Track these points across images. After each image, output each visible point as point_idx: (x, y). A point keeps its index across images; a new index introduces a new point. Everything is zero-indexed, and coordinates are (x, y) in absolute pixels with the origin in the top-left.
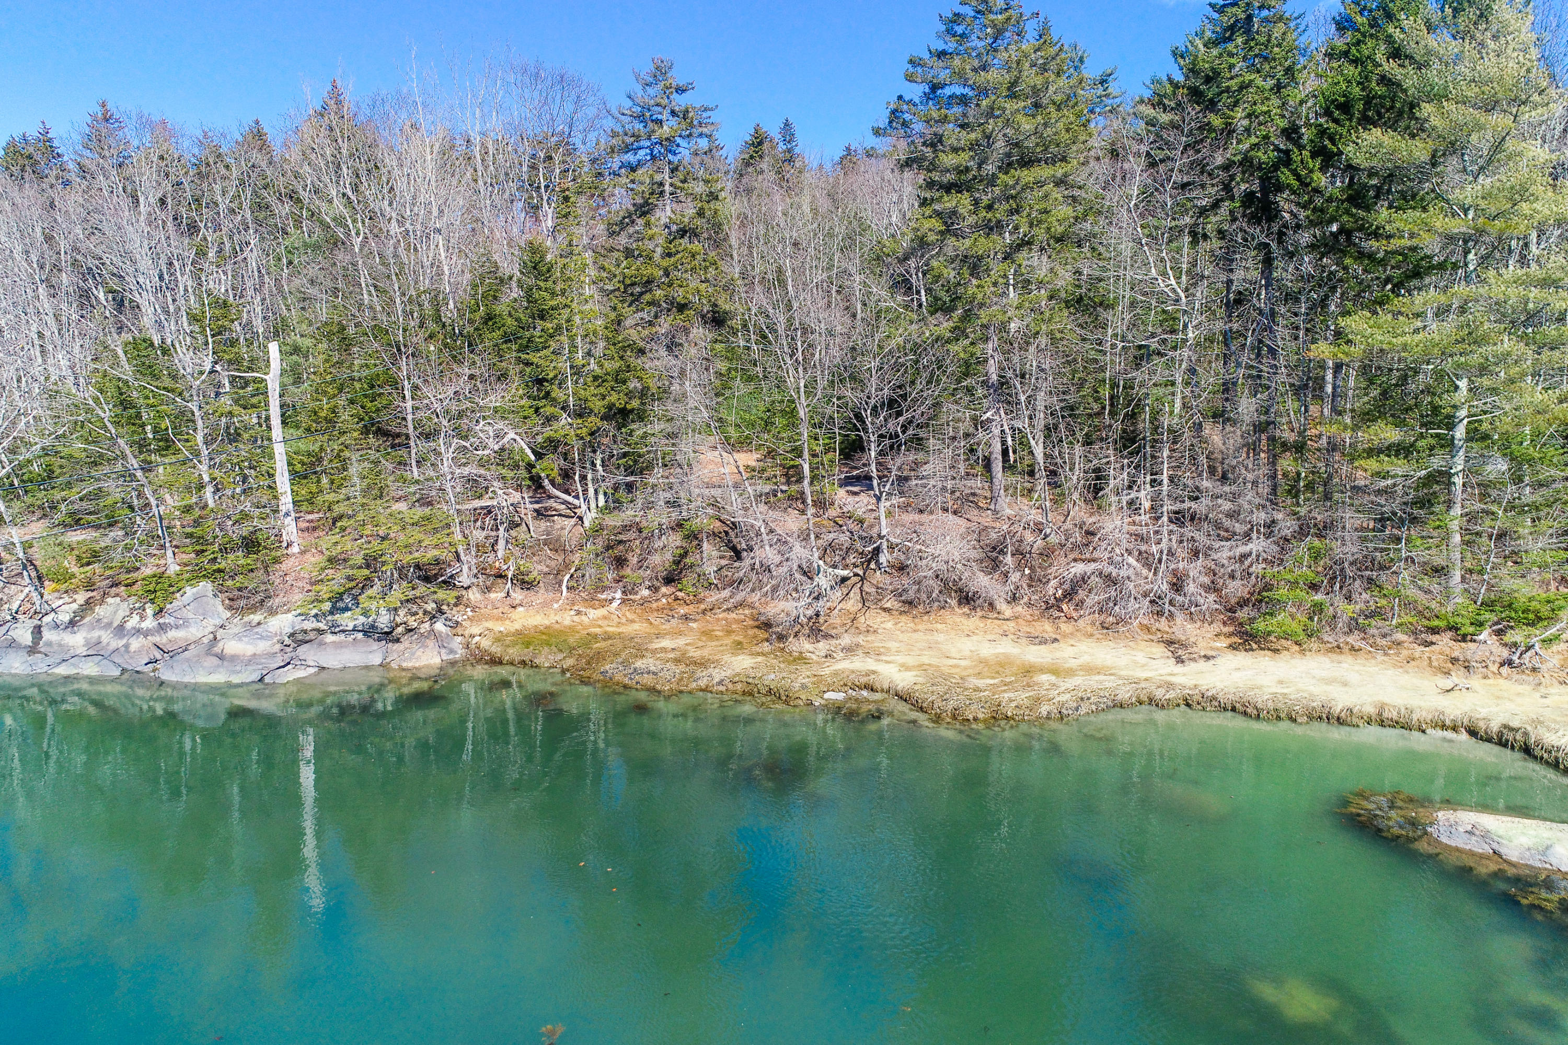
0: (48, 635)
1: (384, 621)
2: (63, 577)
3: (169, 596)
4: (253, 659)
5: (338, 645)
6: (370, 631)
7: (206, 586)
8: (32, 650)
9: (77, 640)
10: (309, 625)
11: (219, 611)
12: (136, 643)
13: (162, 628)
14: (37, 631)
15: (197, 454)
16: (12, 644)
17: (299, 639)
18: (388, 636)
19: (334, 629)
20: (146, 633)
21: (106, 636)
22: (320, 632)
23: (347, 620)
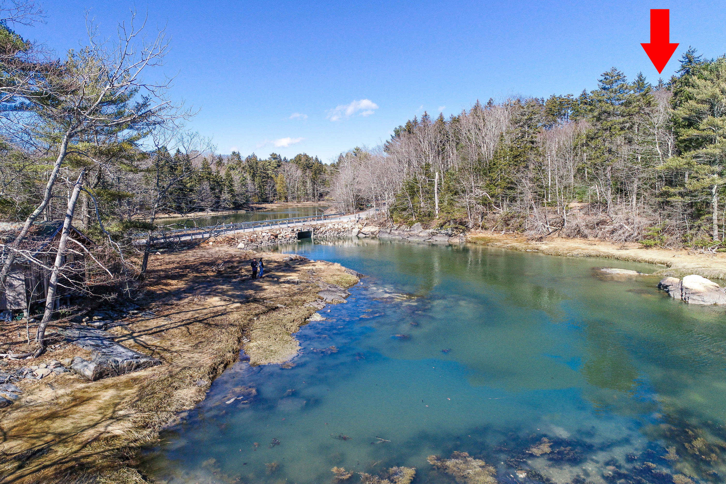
0: (392, 231)
1: (450, 232)
2: (397, 221)
3: (412, 224)
4: (423, 237)
5: (440, 236)
6: (447, 234)
7: (419, 223)
8: (389, 234)
9: (397, 232)
10: (435, 231)
11: (421, 229)
12: (405, 233)
13: (410, 231)
14: (391, 230)
15: (420, 196)
16: (387, 232)
17: (433, 234)
18: (450, 236)
19: (440, 233)
20: (407, 231)
21: (401, 232)
22: (437, 233)
23: (443, 231)
